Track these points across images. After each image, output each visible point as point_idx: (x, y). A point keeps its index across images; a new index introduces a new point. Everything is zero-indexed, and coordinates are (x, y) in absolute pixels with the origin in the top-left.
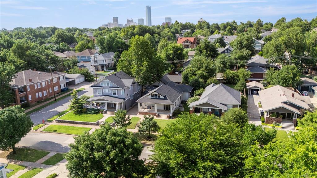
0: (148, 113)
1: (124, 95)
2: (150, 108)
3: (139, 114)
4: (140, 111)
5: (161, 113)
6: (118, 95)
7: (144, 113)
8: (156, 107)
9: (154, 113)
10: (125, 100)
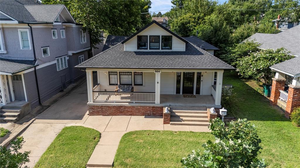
0: (125, 107)
1: (31, 48)
2: (132, 91)
3: (91, 114)
4: (93, 104)
5: (176, 105)
6: (8, 51)
7: (112, 109)
8: (159, 84)
9: (150, 108)
10: (35, 67)
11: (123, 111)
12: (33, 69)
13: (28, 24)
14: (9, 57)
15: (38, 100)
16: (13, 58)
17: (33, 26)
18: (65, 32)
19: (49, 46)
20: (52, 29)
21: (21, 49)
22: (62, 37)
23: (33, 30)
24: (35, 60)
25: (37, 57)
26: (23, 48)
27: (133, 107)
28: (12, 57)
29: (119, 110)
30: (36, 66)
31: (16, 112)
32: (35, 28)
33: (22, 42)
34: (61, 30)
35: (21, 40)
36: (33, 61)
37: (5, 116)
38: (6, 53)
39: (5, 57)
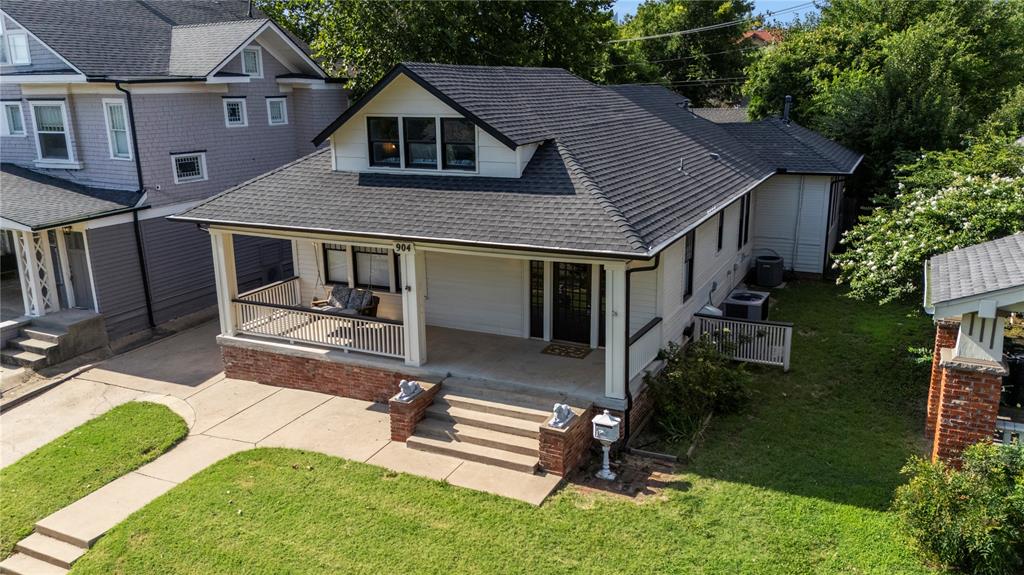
1: (131, 155)
4: (232, 341)
5: (469, 379)
6: (86, 162)
7: (282, 363)
8: (413, 295)
9: (389, 375)
10: (135, 212)
11: (310, 375)
12: (128, 219)
13: (117, 83)
14: (88, 180)
15: (144, 311)
16: (94, 184)
17: (136, 90)
18: (287, 106)
19: (205, 151)
20: (224, 97)
21: (112, 157)
22: (270, 121)
23: (133, 100)
24: (140, 193)
25: (146, 183)
26: (115, 156)
27: (339, 366)
28: (94, 179)
29: (301, 371)
30: (140, 209)
31: (50, 340)
32: (143, 97)
33: (112, 137)
34: (268, 100)
35: (111, 132)
36: (132, 192)
37: (22, 349)
38: (78, 167)
39: (80, 180)
